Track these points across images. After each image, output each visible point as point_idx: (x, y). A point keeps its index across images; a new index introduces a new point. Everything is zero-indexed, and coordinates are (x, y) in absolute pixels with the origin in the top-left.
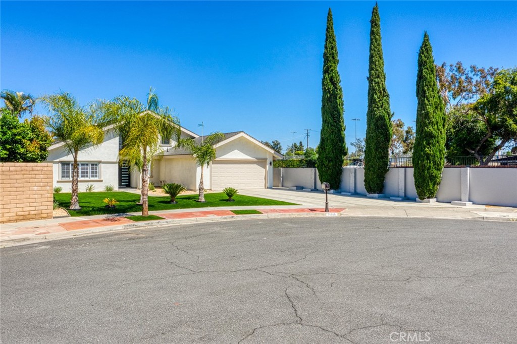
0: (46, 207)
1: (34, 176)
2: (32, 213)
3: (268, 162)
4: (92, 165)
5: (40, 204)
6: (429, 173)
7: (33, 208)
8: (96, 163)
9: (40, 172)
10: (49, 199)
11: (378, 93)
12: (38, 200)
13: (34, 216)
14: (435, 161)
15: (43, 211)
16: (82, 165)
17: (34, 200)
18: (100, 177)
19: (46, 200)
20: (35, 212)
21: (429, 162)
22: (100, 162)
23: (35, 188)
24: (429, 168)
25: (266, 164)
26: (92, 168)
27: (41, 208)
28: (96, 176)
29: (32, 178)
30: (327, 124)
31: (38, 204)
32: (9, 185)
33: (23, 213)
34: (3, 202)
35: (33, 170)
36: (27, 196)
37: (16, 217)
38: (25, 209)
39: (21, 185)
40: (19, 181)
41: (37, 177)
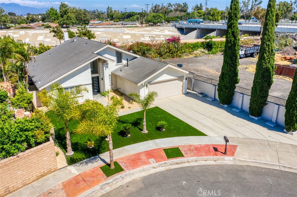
0: (53, 166)
1: (43, 152)
2: (46, 172)
3: (185, 78)
7: (46, 169)
9: (47, 149)
10: (55, 161)
11: (267, 53)
12: (48, 164)
15: (52, 169)
16: (71, 88)
17: (45, 165)
20: (48, 171)
22: (81, 85)
23: (45, 158)
25: (183, 79)
27: (50, 167)
29: (42, 154)
30: (227, 64)
31: (48, 166)
32: (29, 163)
33: (40, 174)
34: (28, 173)
35: (42, 150)
36: (41, 164)
37: (37, 178)
38: (41, 172)
39: (37, 160)
40: (35, 159)
41: (45, 152)
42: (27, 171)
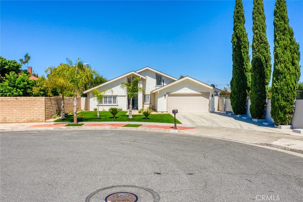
0: (41, 117)
1: (35, 103)
2: (35, 119)
3: (211, 95)
4: (113, 97)
5: (38, 115)
6: (278, 104)
7: (35, 117)
8: (115, 96)
9: (38, 101)
10: (43, 114)
12: (38, 114)
13: (35, 121)
14: (283, 94)
15: (40, 119)
16: (109, 97)
17: (35, 114)
18: (117, 104)
19: (41, 114)
20: (36, 119)
21: (277, 94)
22: (117, 96)
23: (36, 108)
24: (278, 100)
25: (209, 96)
26: (113, 99)
27: (39, 117)
28: (116, 103)
29: (34, 104)
31: (37, 115)
32: (23, 107)
33: (30, 119)
34: (21, 114)
35: (35, 100)
36: (32, 112)
37: (27, 121)
38: (31, 117)
39: (29, 107)
40: (28, 105)
41: (37, 103)
42: (20, 112)
